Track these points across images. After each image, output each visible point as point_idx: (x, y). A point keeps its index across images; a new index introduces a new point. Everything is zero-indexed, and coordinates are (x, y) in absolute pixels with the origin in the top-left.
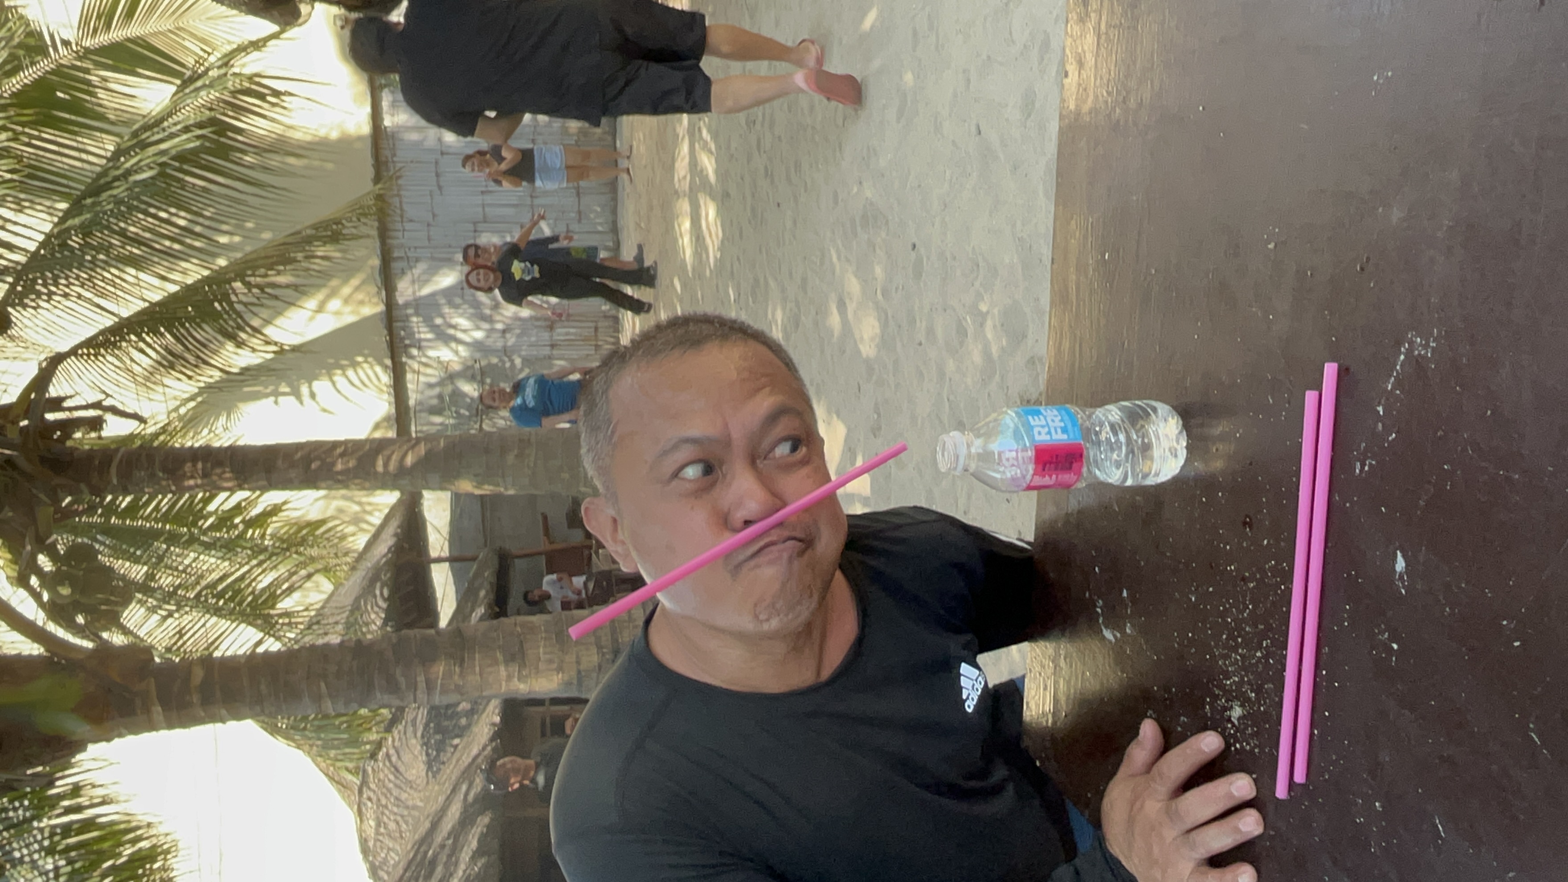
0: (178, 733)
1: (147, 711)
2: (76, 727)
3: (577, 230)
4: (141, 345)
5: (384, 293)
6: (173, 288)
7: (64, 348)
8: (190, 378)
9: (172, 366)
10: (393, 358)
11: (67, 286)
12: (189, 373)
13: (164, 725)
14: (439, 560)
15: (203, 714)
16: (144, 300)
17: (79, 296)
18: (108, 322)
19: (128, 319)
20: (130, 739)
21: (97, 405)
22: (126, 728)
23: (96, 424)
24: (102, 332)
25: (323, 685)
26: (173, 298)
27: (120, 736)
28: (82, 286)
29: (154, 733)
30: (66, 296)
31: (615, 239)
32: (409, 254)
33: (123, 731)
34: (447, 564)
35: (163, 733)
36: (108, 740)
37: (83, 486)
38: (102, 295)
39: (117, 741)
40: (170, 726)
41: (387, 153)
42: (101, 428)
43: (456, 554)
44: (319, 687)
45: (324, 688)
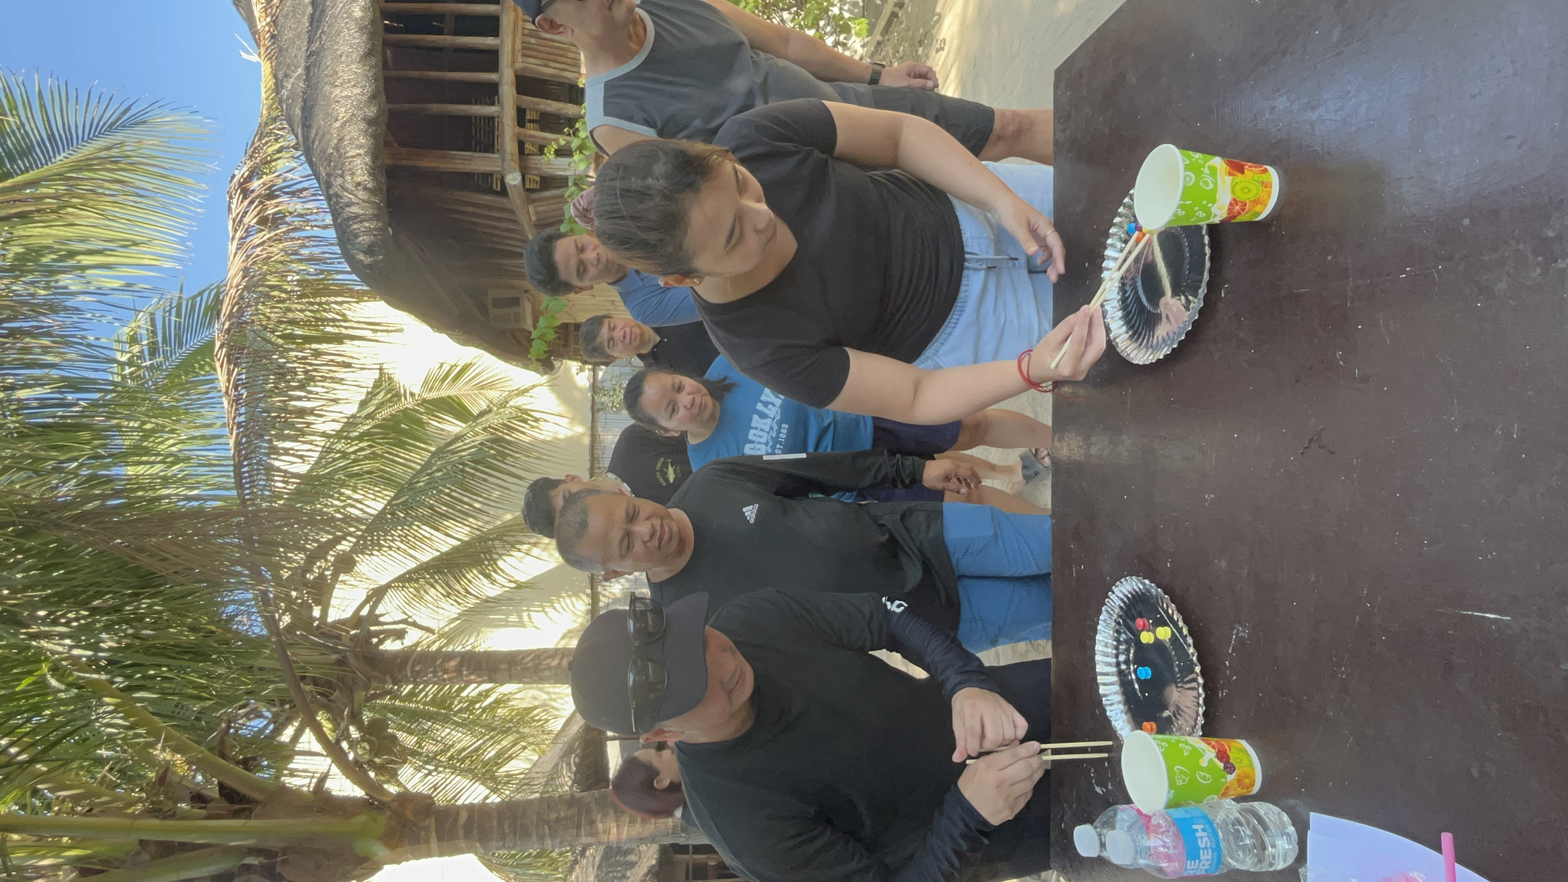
0: (446, 858)
1: (427, 841)
2: (380, 851)
4: (432, 580)
6: (457, 543)
7: (383, 582)
8: (459, 603)
9: (448, 595)
11: (391, 541)
12: (461, 601)
13: (437, 853)
15: (464, 846)
16: (438, 551)
17: (399, 548)
18: (412, 565)
19: (426, 563)
20: (413, 862)
21: (404, 622)
22: (412, 855)
23: (400, 635)
24: (409, 572)
25: (546, 827)
26: (455, 550)
27: (407, 860)
28: (402, 541)
29: (429, 859)
30: (390, 547)
33: (410, 856)
35: (436, 859)
36: (399, 863)
37: (388, 678)
38: (413, 548)
39: (404, 863)
40: (441, 854)
41: (598, 452)
42: (403, 638)
44: (544, 829)
45: (547, 831)
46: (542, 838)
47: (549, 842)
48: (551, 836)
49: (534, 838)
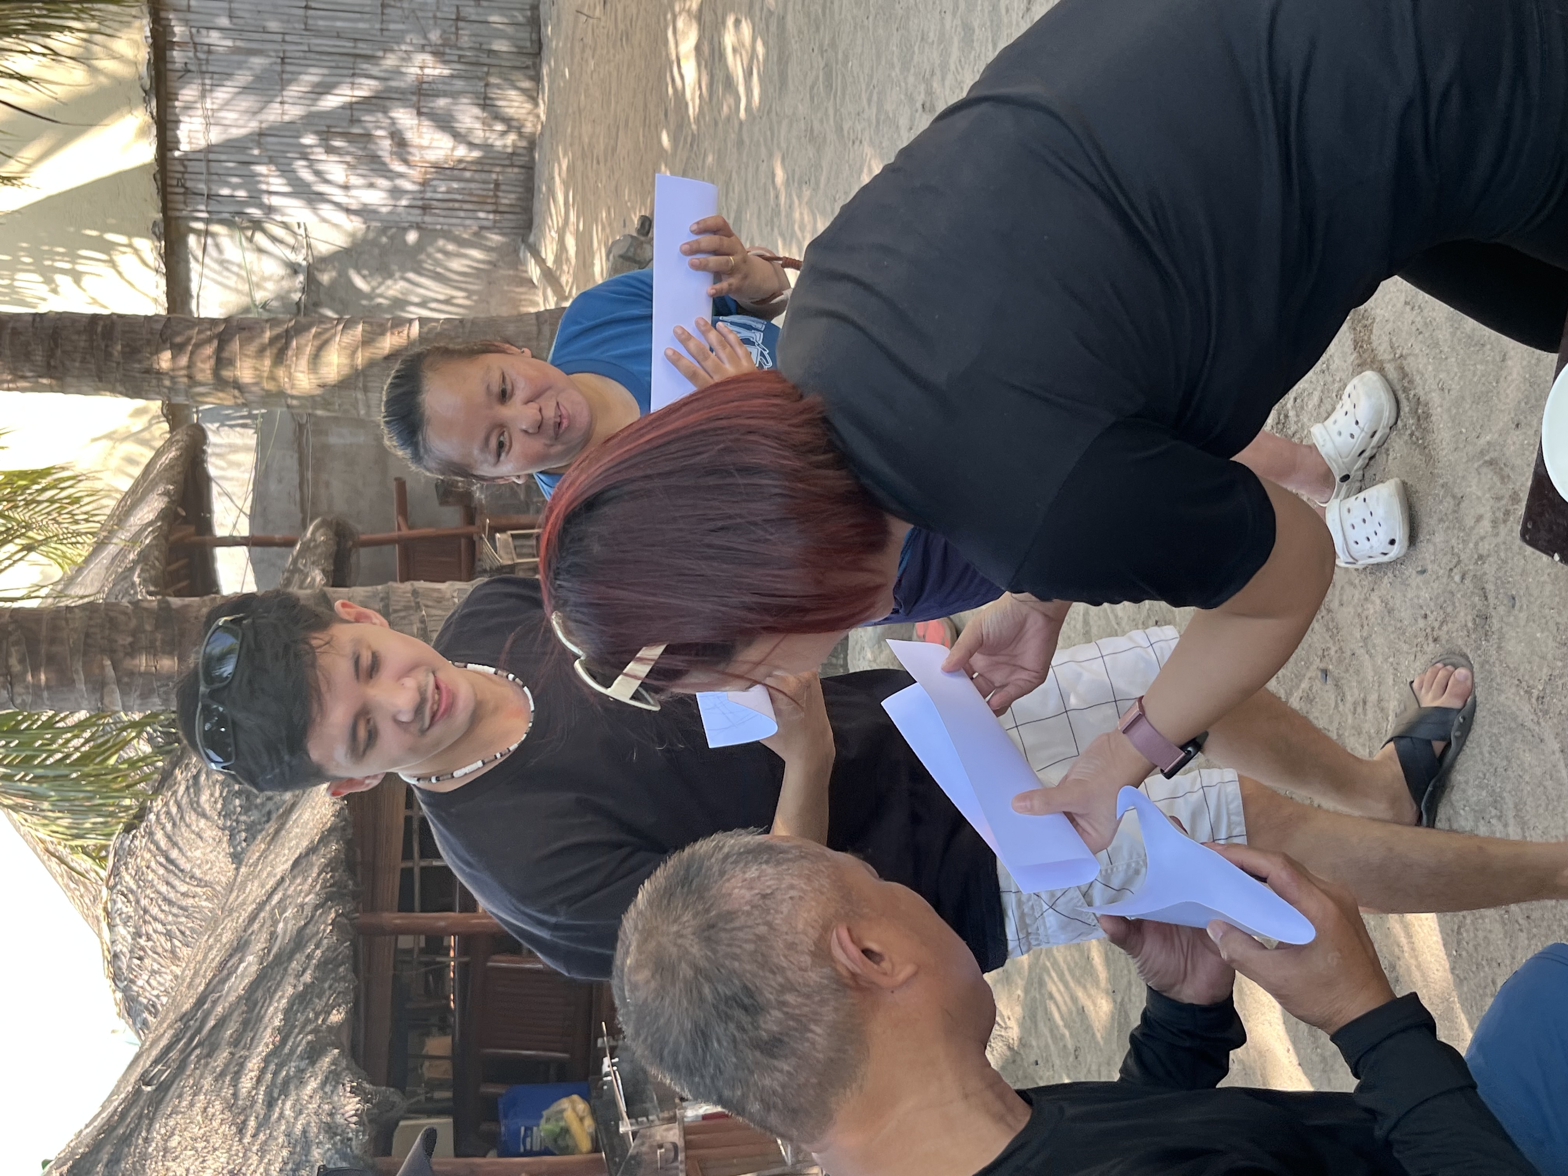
3: (473, 18)
5: (154, 103)
10: (165, 210)
14: (231, 542)
25: (108, 664)
31: (534, 37)
32: (197, 40)
34: (244, 549)
43: (259, 534)
44: (102, 667)
45: (110, 672)
46: (98, 686)
47: (118, 695)
48: (119, 681)
49: (81, 686)
